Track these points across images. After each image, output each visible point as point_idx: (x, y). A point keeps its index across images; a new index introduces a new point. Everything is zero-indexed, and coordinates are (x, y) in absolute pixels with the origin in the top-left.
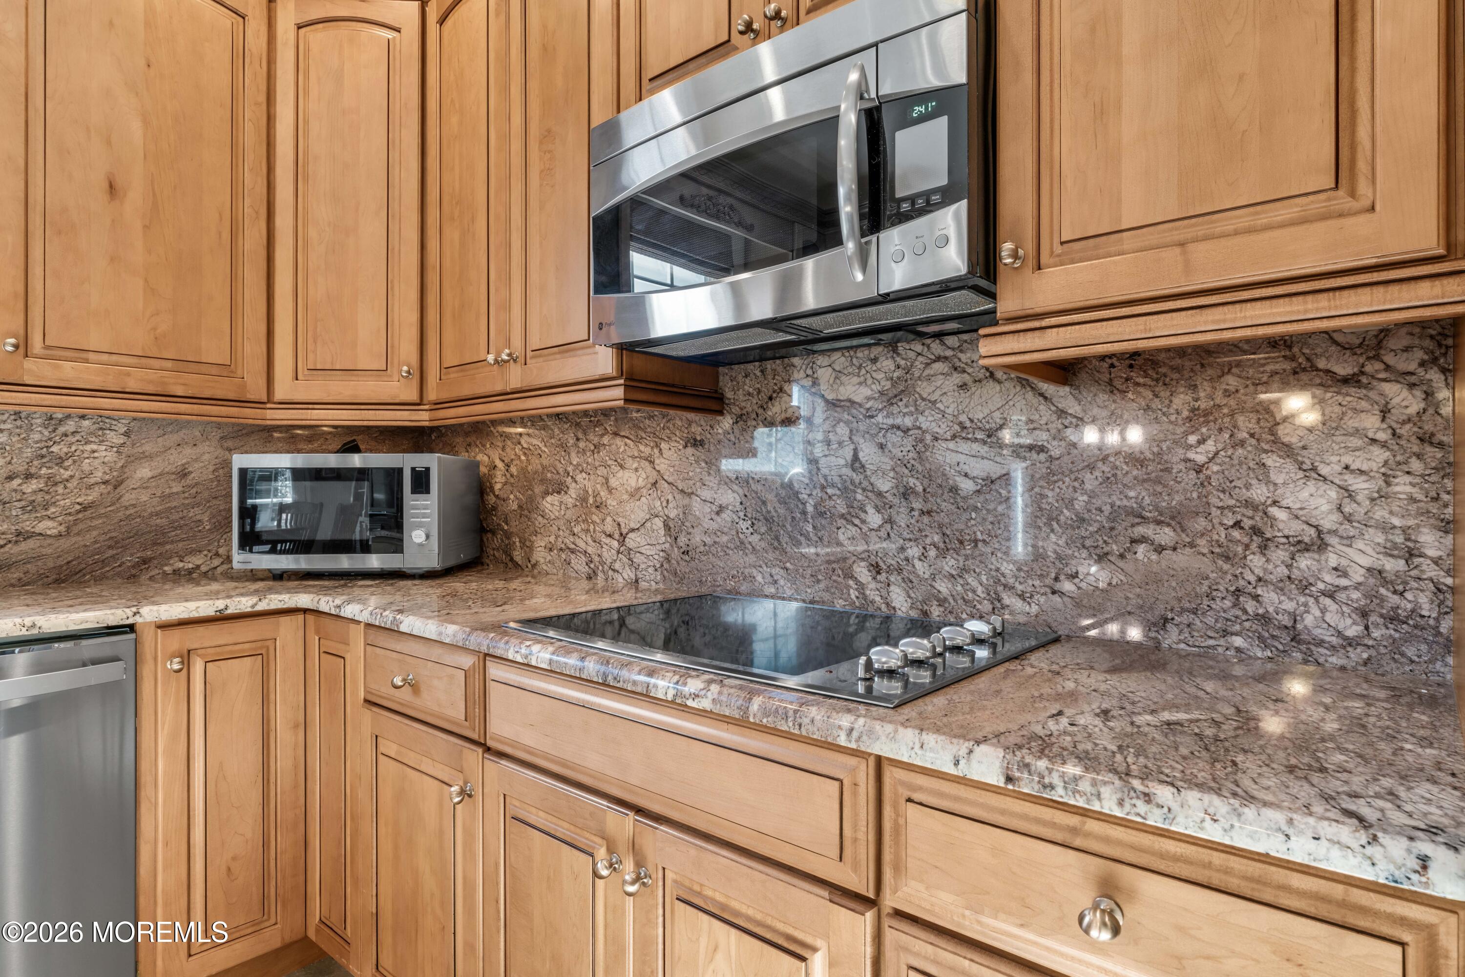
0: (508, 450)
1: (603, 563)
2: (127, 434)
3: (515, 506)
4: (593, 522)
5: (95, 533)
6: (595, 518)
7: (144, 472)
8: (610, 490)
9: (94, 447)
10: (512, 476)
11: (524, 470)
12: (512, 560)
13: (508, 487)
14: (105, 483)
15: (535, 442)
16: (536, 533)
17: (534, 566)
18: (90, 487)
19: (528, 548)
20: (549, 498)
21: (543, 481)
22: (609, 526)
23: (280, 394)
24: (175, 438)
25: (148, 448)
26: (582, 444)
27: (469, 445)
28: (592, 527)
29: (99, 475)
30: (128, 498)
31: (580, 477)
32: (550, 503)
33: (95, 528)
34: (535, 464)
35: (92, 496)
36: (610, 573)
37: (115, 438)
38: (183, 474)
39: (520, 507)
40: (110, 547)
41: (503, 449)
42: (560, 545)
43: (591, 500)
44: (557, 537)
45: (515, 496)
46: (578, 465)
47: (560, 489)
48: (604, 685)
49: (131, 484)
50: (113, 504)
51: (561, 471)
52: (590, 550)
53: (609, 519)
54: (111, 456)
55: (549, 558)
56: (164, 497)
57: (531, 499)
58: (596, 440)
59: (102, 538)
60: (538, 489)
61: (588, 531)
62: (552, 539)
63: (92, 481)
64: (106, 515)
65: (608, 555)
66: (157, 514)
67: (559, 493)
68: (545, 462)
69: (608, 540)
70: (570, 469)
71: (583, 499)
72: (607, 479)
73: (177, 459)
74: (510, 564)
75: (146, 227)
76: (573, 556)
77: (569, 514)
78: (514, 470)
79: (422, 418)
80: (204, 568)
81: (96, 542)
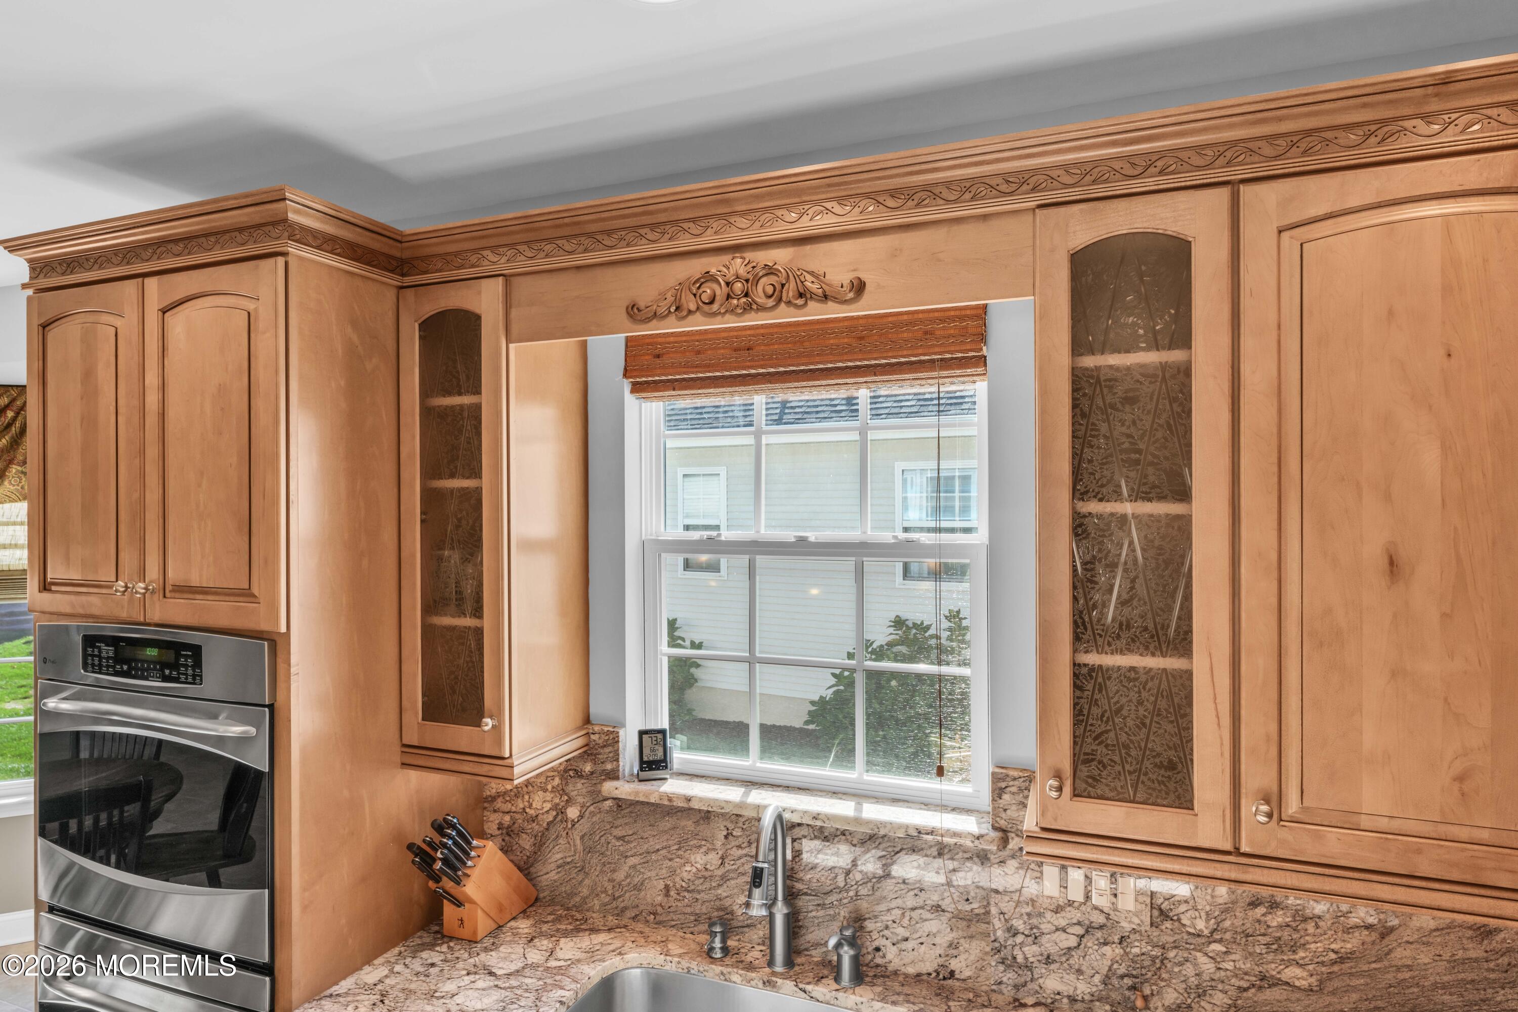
5: (1355, 997)
14: (1368, 928)
18: (1348, 930)
33: (1354, 989)
35: (1351, 944)
49: (1405, 936)
50: (1379, 960)
56: (1455, 963)
59: (1364, 1006)
64: (1370, 975)
66: (1444, 986)
75: (1448, 615)
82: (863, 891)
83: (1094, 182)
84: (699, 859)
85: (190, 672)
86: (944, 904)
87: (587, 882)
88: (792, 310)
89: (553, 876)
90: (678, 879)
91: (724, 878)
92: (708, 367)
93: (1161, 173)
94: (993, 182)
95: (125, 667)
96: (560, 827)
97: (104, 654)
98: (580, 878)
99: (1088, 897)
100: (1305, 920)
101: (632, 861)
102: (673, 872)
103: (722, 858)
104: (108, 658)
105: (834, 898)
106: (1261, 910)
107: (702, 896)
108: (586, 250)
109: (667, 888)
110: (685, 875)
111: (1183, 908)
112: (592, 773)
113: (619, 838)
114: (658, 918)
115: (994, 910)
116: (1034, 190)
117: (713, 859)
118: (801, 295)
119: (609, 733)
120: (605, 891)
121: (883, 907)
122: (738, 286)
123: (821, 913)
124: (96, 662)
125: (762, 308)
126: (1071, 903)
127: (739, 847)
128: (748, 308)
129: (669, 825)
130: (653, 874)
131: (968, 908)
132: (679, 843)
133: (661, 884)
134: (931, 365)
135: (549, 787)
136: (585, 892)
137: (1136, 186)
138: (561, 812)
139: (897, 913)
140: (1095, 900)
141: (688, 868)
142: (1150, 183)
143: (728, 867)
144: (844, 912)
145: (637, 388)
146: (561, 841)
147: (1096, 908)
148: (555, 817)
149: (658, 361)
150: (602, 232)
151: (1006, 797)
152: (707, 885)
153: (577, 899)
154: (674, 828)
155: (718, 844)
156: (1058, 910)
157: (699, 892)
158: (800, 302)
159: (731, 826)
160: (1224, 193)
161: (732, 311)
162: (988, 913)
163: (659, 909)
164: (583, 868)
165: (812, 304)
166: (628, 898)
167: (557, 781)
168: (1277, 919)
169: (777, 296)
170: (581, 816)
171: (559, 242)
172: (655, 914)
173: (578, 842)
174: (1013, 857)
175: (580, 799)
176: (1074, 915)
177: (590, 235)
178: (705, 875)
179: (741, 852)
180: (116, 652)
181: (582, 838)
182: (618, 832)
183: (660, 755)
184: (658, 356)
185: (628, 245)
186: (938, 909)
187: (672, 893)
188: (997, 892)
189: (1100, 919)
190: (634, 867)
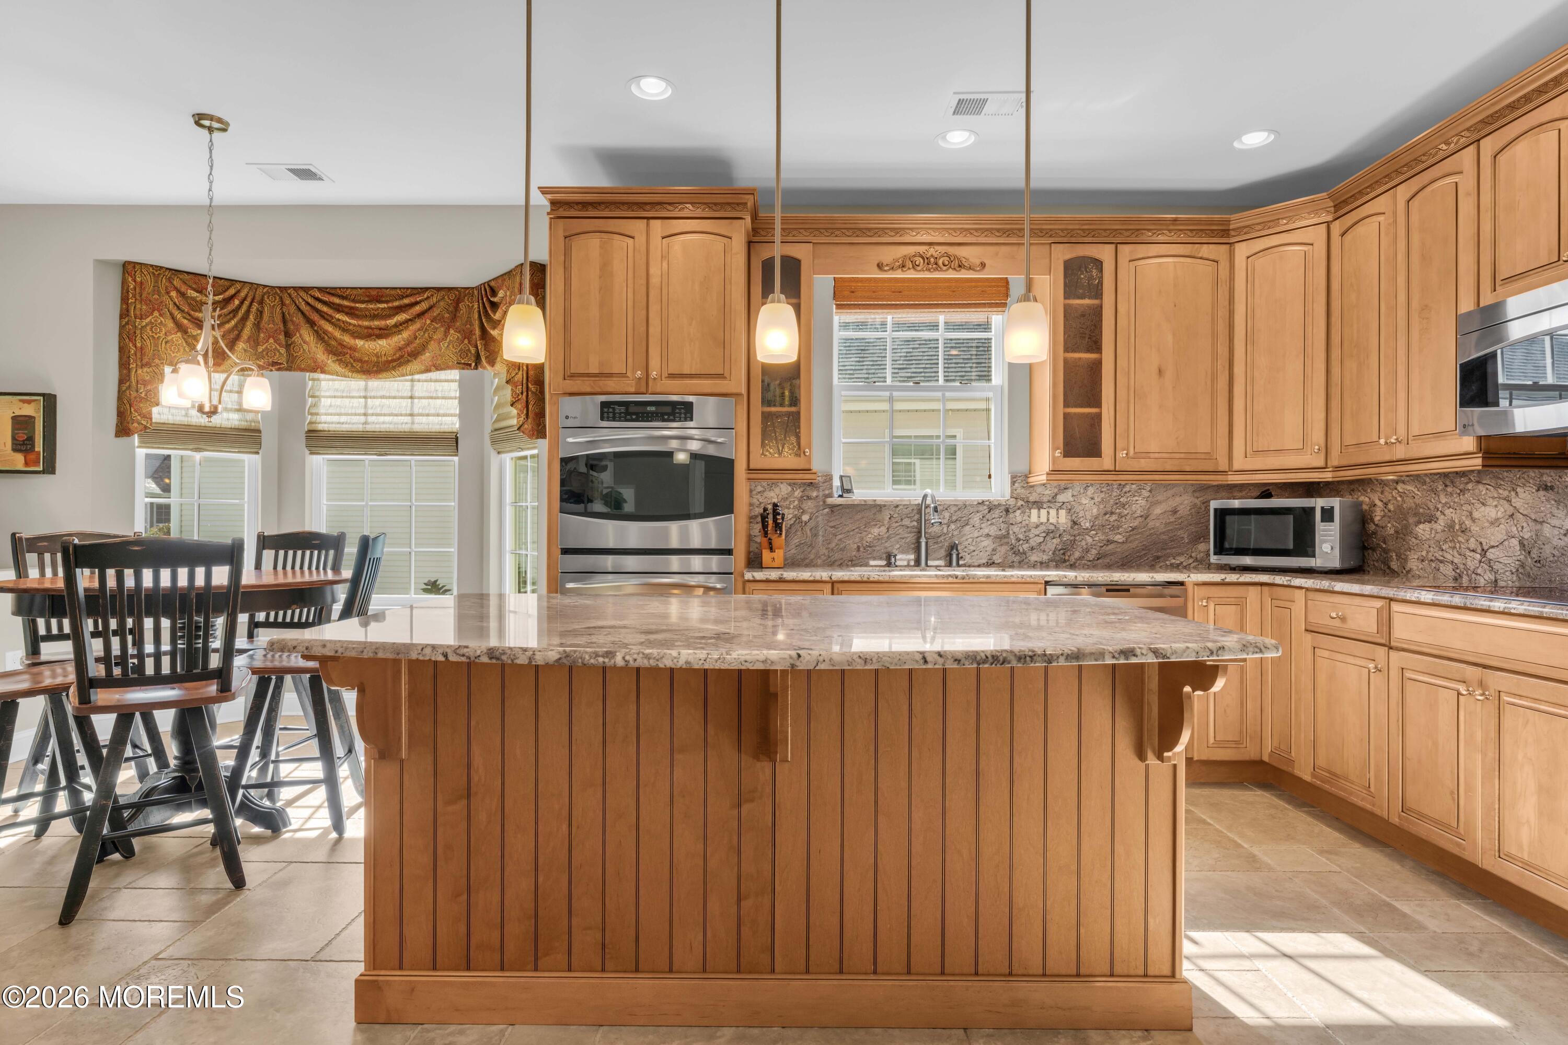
0: (1386, 494)
1: (1467, 569)
2: (1150, 491)
3: (1392, 532)
4: (1459, 542)
5: (1137, 542)
6: (1460, 539)
7: (1158, 511)
8: (1473, 520)
9: (1137, 498)
10: (1389, 511)
11: (1399, 508)
12: (1389, 568)
13: (1386, 519)
14: (1141, 516)
15: (1409, 488)
16: (1410, 550)
17: (1408, 572)
18: (1135, 518)
19: (1403, 560)
20: (1421, 526)
21: (1415, 514)
22: (1472, 544)
23: (1236, 466)
24: (1170, 493)
25: (1160, 498)
26: (1449, 489)
27: (1353, 490)
28: (1458, 545)
29: (1139, 513)
30: (1151, 524)
31: (1447, 512)
32: (1423, 530)
33: (1137, 539)
34: (1409, 503)
35: (1136, 523)
36: (1474, 576)
37: (1145, 493)
38: (1175, 512)
39: (1397, 532)
40: (1143, 550)
41: (1382, 493)
42: (1430, 556)
43: (1457, 527)
44: (1427, 552)
45: (1393, 526)
46: (1446, 503)
47: (1431, 519)
48: (1465, 608)
49: (1152, 517)
50: (1144, 527)
51: (1431, 507)
52: (1456, 561)
53: (1472, 540)
54: (1143, 503)
55: (1421, 566)
56: (1166, 524)
57: (1406, 527)
58: (1462, 487)
59: (1140, 544)
60: (1412, 520)
61: (1454, 548)
62: (1424, 553)
63: (1136, 515)
64: (1141, 533)
65: (1471, 564)
66: (1163, 533)
67: (1430, 522)
68: (1418, 501)
69: (1472, 554)
70: (1439, 506)
71: (1451, 526)
72: (1471, 513)
73: (1172, 503)
74: (1388, 571)
75: (1174, 387)
76: (1442, 565)
77: (1438, 537)
78: (1391, 507)
79: (1328, 476)
80: (1185, 564)
81: (1137, 547)
82: (955, 533)
83: (1071, 236)
84: (875, 531)
85: (683, 416)
86: (990, 533)
87: (813, 551)
88: (955, 272)
89: (793, 551)
90: (864, 542)
91: (889, 538)
92: (882, 300)
93: (1093, 237)
94: (1036, 231)
95: (634, 417)
96: (797, 526)
97: (617, 411)
98: (809, 550)
99: (1048, 520)
100: (1122, 517)
101: (840, 537)
102: (862, 539)
103: (888, 529)
104: (620, 413)
105: (942, 538)
106: (1108, 516)
107: (878, 548)
108: (857, 236)
109: (858, 547)
110: (868, 540)
111: (1082, 519)
112: (817, 497)
113: (832, 527)
114: (854, 562)
115: (1011, 532)
116: (1050, 236)
117: (884, 529)
118: (960, 266)
119: (826, 476)
120: (824, 554)
121: (964, 539)
122: (932, 260)
123: (936, 546)
124: (611, 415)
125: (942, 270)
126: (1042, 524)
127: (897, 522)
128: (936, 269)
129: (860, 517)
130: (851, 541)
131: (1000, 533)
132: (865, 525)
133: (855, 546)
134: (984, 305)
135: (792, 506)
136: (812, 556)
137: (1086, 240)
138: (798, 518)
139: (971, 540)
140: (1051, 520)
141: (870, 536)
142: (1090, 240)
143: (890, 532)
144: (946, 544)
145: (839, 307)
146: (799, 533)
147: (1051, 524)
148: (795, 521)
149: (852, 294)
150: (866, 229)
151: (1016, 485)
152: (880, 542)
153: (807, 561)
154: (863, 518)
155: (886, 522)
156: (1037, 527)
157: (875, 546)
158: (958, 269)
159: (892, 513)
160: (1113, 246)
161: (929, 270)
162: (1008, 534)
163: (854, 558)
164: (811, 545)
165: (963, 270)
166: (837, 556)
167: (796, 503)
168: (1114, 517)
169: (948, 266)
170: (810, 519)
171: (843, 231)
172: (852, 561)
173: (809, 532)
174: (1019, 509)
175: (810, 511)
176: (1042, 528)
177: (860, 229)
178: (879, 538)
179: (897, 524)
180: (627, 409)
181: (811, 530)
182: (832, 524)
183: (850, 488)
184: (853, 292)
185: (879, 236)
186: (988, 535)
187: (861, 549)
188: (1012, 524)
189: (1052, 527)
190: (840, 540)
